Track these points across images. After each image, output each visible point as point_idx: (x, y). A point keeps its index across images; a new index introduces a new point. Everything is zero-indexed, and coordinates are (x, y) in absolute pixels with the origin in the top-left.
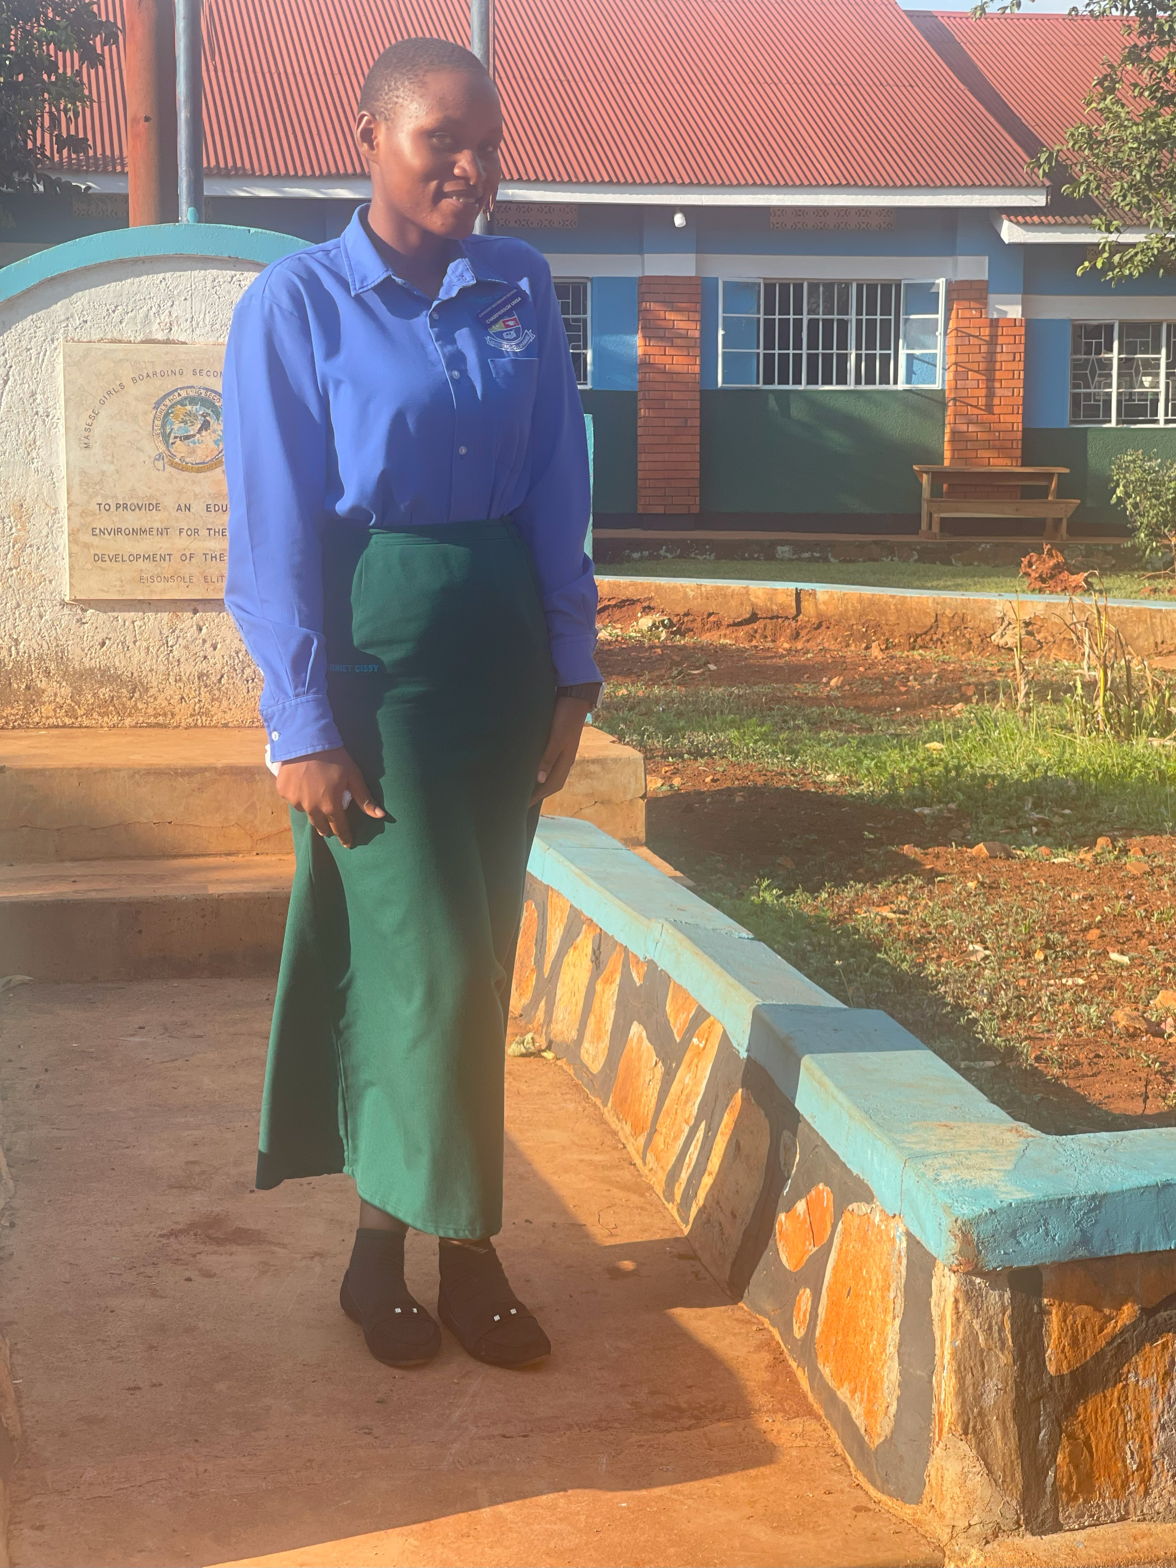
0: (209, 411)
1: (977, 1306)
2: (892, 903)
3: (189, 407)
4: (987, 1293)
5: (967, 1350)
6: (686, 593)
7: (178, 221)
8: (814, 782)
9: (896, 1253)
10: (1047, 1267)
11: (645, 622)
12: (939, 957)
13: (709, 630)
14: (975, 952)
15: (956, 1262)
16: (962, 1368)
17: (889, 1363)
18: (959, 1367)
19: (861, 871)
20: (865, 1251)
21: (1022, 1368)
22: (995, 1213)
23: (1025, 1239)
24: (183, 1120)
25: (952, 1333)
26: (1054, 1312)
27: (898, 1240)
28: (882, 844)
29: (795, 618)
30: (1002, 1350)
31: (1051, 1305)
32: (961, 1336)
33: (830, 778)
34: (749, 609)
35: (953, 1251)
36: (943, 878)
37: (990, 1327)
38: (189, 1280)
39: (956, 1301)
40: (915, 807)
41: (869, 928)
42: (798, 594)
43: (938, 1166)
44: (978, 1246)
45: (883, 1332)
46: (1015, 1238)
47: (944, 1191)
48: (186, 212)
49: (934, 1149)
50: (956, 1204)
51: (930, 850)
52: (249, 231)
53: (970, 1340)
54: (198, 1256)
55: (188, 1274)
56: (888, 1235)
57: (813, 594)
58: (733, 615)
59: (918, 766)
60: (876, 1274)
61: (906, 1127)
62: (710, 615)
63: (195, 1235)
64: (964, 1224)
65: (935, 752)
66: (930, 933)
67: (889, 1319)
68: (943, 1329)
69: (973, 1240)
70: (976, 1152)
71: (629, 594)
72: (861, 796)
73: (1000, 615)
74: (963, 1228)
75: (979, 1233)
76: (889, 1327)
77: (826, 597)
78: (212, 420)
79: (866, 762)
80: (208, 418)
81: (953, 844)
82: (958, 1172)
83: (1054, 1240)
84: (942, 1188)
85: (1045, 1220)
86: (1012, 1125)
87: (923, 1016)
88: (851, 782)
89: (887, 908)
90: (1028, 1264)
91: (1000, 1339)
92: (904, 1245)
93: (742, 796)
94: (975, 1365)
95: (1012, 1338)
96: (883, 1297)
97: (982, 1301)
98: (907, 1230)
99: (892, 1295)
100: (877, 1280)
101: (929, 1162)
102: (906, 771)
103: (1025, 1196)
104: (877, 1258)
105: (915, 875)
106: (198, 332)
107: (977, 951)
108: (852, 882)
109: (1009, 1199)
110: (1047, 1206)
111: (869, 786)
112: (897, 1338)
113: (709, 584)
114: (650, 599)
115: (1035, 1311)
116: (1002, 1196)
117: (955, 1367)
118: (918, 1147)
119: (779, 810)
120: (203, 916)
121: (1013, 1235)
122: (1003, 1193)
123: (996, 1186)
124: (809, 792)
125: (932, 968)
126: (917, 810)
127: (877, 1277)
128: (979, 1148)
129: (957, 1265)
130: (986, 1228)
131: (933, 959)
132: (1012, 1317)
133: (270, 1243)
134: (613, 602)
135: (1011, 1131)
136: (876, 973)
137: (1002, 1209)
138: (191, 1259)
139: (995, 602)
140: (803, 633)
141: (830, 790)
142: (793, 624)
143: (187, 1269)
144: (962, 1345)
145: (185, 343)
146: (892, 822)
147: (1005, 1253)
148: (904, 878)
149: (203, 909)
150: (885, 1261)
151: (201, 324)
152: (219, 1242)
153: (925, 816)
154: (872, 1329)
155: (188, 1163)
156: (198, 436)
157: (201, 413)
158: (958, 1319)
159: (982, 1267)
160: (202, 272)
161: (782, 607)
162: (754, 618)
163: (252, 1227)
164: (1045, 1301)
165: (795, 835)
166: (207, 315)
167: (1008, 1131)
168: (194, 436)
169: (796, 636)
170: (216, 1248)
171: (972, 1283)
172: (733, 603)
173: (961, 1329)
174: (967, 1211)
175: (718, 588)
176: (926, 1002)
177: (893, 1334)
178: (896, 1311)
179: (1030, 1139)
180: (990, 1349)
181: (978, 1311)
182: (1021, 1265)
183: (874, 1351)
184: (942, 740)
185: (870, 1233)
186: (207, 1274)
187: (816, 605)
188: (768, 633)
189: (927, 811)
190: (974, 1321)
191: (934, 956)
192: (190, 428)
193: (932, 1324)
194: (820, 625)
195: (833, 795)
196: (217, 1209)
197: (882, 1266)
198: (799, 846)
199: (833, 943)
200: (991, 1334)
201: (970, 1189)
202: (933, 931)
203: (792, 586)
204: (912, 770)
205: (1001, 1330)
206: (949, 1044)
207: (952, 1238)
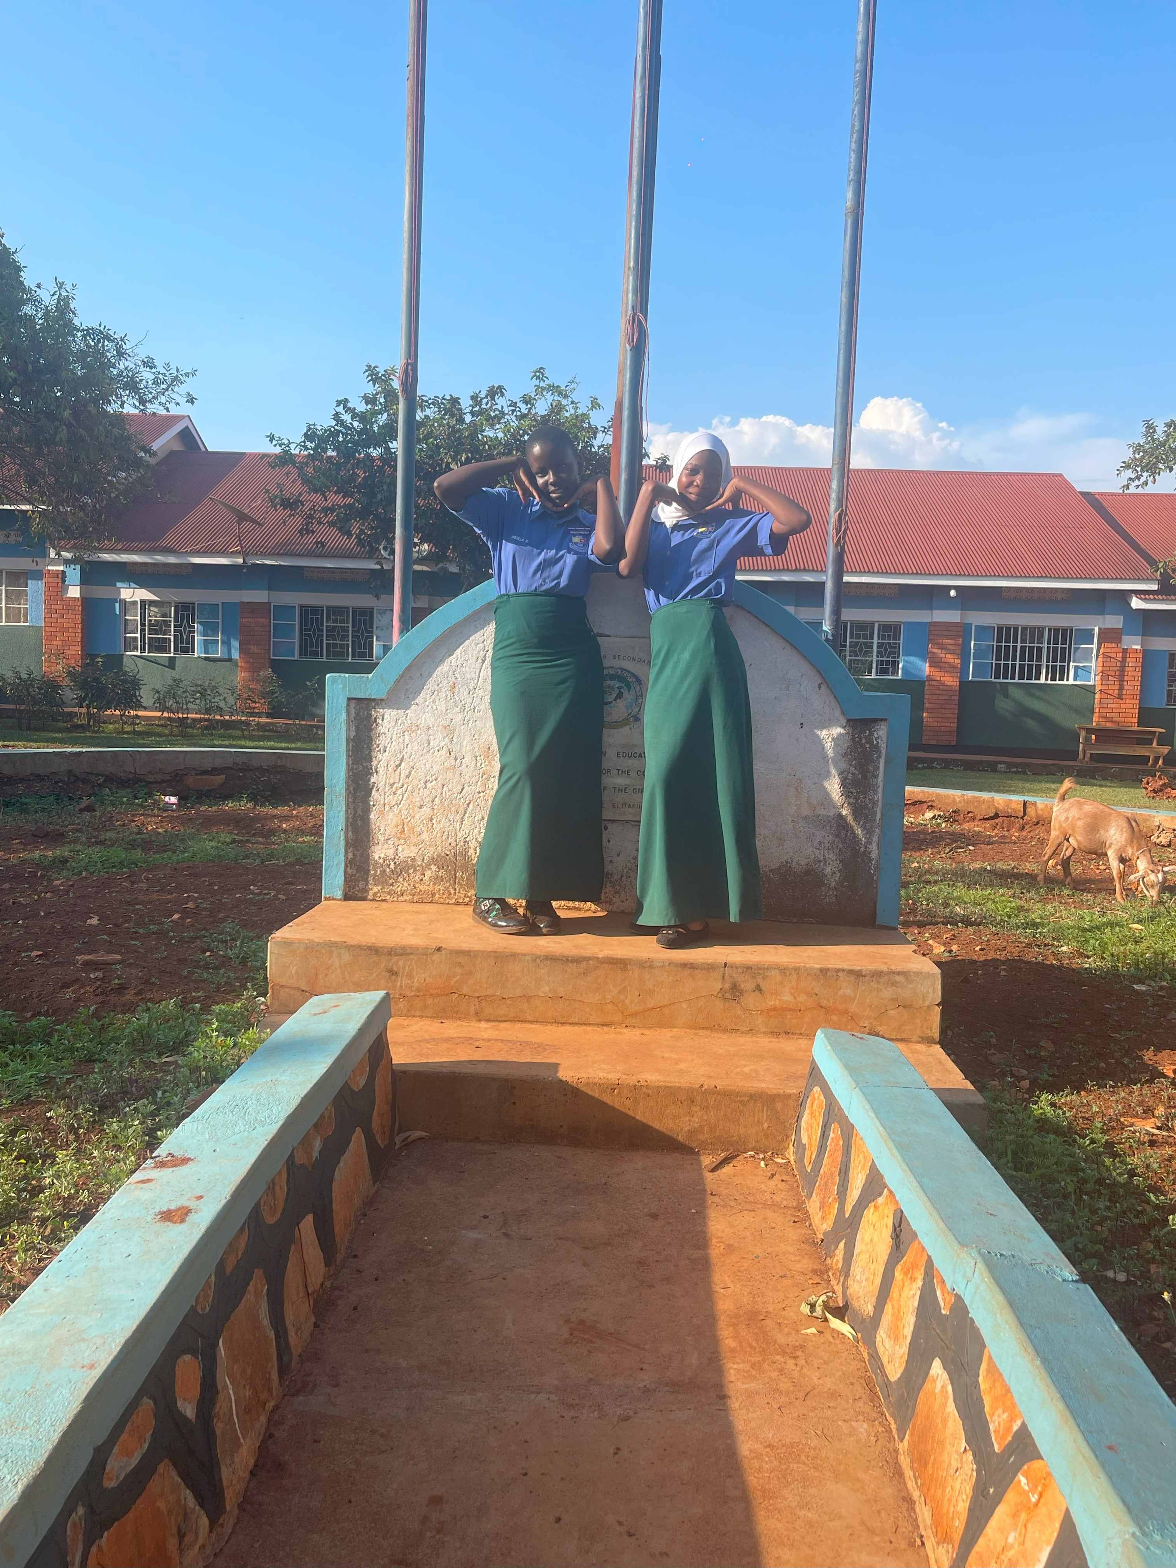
0: (623, 685)
3: (609, 682)
6: (954, 799)
8: (1056, 955)
11: (929, 815)
13: (968, 822)
29: (1022, 818)
33: (1064, 949)
34: (993, 811)
40: (1135, 984)
42: (1025, 803)
57: (1035, 804)
58: (984, 813)
62: (969, 813)
71: (920, 797)
72: (1092, 971)
73: (1158, 824)
77: (1043, 806)
78: (625, 691)
79: (1092, 941)
88: (1080, 954)
89: (1150, 1122)
93: (1005, 969)
113: (969, 794)
114: (933, 801)
119: (1035, 987)
126: (1136, 988)
134: (909, 802)
139: (1154, 817)
140: (1027, 827)
141: (1066, 962)
142: (1021, 821)
145: (609, 636)
153: (1144, 994)
157: (617, 686)
161: (1014, 810)
162: (996, 816)
169: (1023, 828)
172: (983, 807)
175: (974, 797)
184: (1140, 922)
187: (1036, 811)
188: (1005, 825)
194: (1038, 823)
195: (1071, 970)
203: (1021, 798)
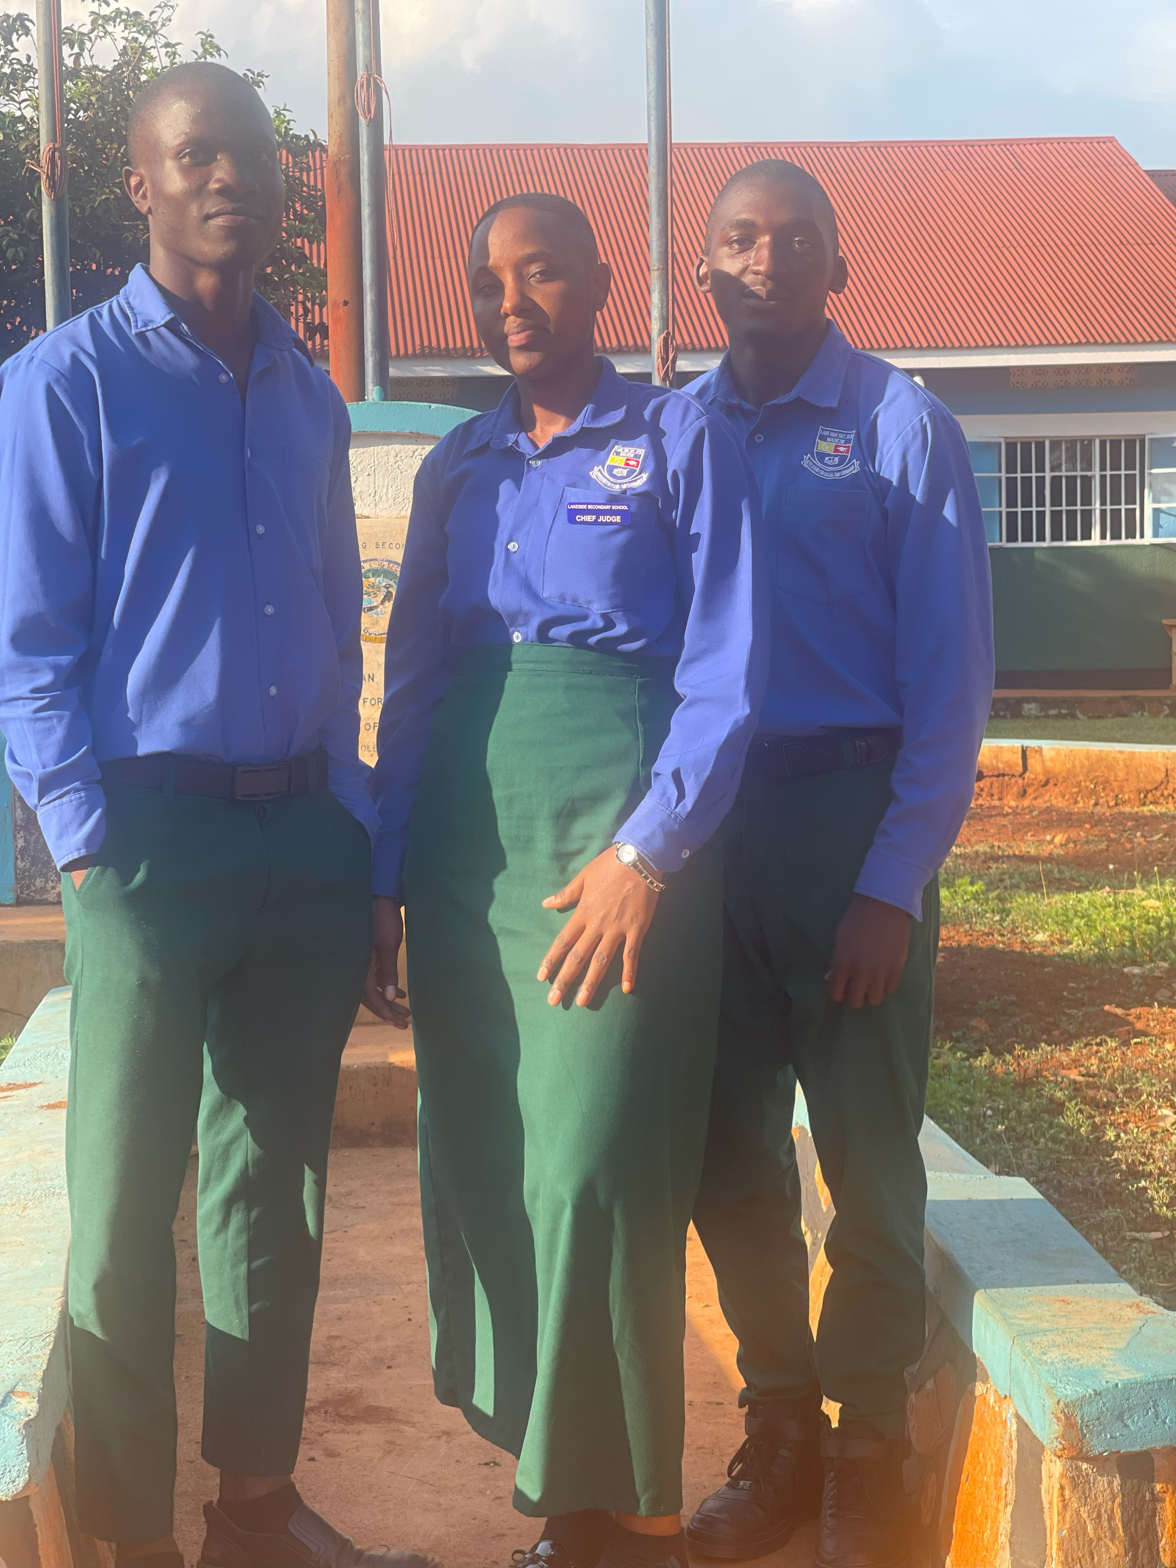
1: (1084, 1493)
2: (1083, 1065)
3: (372, 580)
4: (1095, 1479)
5: (1074, 1540)
7: (364, 400)
8: (1023, 942)
9: (1008, 1436)
10: (1158, 1451)
12: (1126, 1122)
14: (1164, 1118)
15: (1060, 1447)
16: (1070, 1560)
17: (1001, 1552)
18: (1066, 1557)
19: (1057, 1033)
20: (982, 1434)
21: (1134, 1559)
22: (1100, 1394)
23: (1133, 1422)
24: (332, 1293)
25: (1059, 1521)
26: (1168, 1499)
27: (1008, 1422)
28: (1084, 1004)
29: (1021, 775)
30: (1112, 1540)
31: (1164, 1492)
32: (1067, 1526)
33: (1040, 937)
35: (1056, 1435)
36: (1139, 1040)
37: (1099, 1516)
38: (312, 1459)
39: (1062, 1488)
40: (1125, 966)
41: (1052, 1092)
42: (1024, 751)
43: (1045, 1343)
44: (1081, 1427)
45: (996, 1519)
46: (1122, 1421)
47: (1048, 1371)
48: (373, 391)
49: (1046, 1325)
50: (1059, 1385)
51: (1132, 1011)
52: (430, 407)
53: (1077, 1529)
54: (325, 1435)
55: (312, 1454)
56: (1001, 1418)
57: (1040, 751)
59: (1129, 924)
60: (990, 1458)
61: (1021, 1302)
63: (326, 1412)
64: (1067, 1406)
65: (1151, 910)
66: (1117, 1097)
67: (1001, 1507)
68: (1051, 1518)
69: (1076, 1424)
70: (1089, 1330)
72: (1070, 956)
74: (1066, 1411)
75: (1082, 1416)
76: (1001, 1515)
77: (1053, 753)
79: (1076, 921)
80: (390, 589)
81: (1156, 1004)
82: (1067, 1350)
83: (1164, 1423)
84: (1046, 1368)
85: (1155, 1402)
86: (1134, 1300)
87: (1092, 1184)
88: (1061, 941)
89: (1076, 1071)
90: (1137, 1448)
91: (1110, 1528)
92: (1015, 1427)
93: (943, 957)
94: (1083, 1555)
95: (1123, 1528)
96: (996, 1483)
97: (1090, 1488)
98: (1016, 1412)
99: (1004, 1481)
100: (992, 1465)
101: (1037, 1339)
102: (1117, 929)
103: (1132, 1377)
104: (992, 1440)
105: (1111, 1037)
106: (380, 506)
107: (1166, 1116)
108: (1043, 1044)
109: (1115, 1379)
110: (1156, 1386)
111: (1079, 945)
112: (1008, 1526)
115: (1147, 1498)
116: (1108, 1377)
117: (1062, 1558)
118: (1028, 1324)
119: (979, 971)
120: (375, 1084)
121: (1120, 1417)
122: (1109, 1373)
123: (1104, 1366)
124: (1013, 951)
125: (1111, 1134)
126: (1126, 970)
127: (991, 1461)
128: (1093, 1325)
129: (1061, 1450)
130: (1091, 1411)
131: (1119, 1124)
132: (1122, 1505)
133: (399, 1421)
135: (1131, 1306)
136: (1054, 1140)
137: (1107, 1390)
138: (318, 1438)
140: (1030, 790)
141: (1037, 950)
142: (1020, 781)
143: (311, 1449)
144: (1069, 1535)
145: (368, 517)
146: (1097, 982)
147: (1111, 1437)
148: (1098, 1040)
149: (374, 1078)
150: (998, 1444)
151: (384, 498)
152: (347, 1420)
153: (1134, 975)
154: (986, 1517)
155: (330, 1338)
156: (381, 607)
157: (384, 584)
158: (1065, 1507)
159: (1087, 1452)
160: (385, 447)
161: (1009, 765)
163: (385, 1405)
164: (1158, 1487)
165: (993, 997)
166: (390, 490)
167: (1128, 1306)
168: (376, 607)
169: (1023, 794)
170: (344, 1427)
171: (1078, 1468)
173: (1068, 1519)
174: (1070, 1391)
176: (1096, 1169)
177: (1005, 1524)
178: (1008, 1499)
179: (1149, 1315)
180: (1099, 1539)
181: (1086, 1498)
182: (1129, 1450)
183: (988, 1540)
184: (1158, 898)
185: (986, 1414)
186: (331, 1454)
187: (1043, 762)
188: (995, 791)
189: (1136, 970)
190: (1082, 1509)
191: (1121, 1121)
192: (373, 600)
193: (1043, 1512)
194: (1047, 783)
195: (1040, 955)
196: (351, 1386)
197: (995, 1449)
198: (997, 1007)
199: (1011, 1108)
200: (1100, 1522)
201: (1076, 1368)
202: (1121, 1095)
203: (1017, 743)
204: (1123, 928)
205: (1111, 1518)
206: (1115, 1214)
207: (1055, 1420)
